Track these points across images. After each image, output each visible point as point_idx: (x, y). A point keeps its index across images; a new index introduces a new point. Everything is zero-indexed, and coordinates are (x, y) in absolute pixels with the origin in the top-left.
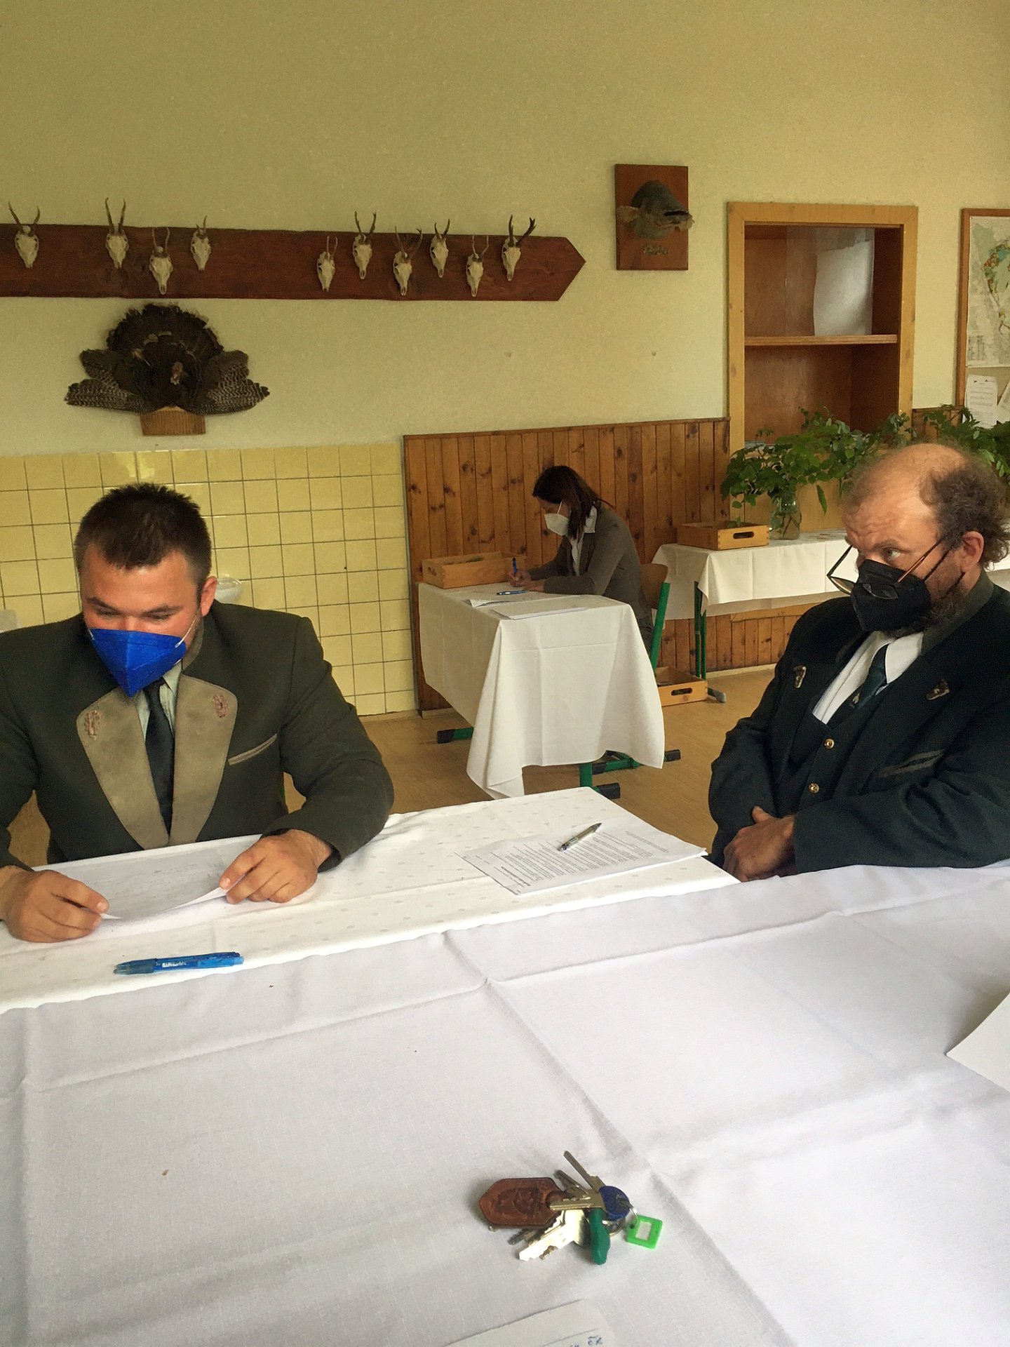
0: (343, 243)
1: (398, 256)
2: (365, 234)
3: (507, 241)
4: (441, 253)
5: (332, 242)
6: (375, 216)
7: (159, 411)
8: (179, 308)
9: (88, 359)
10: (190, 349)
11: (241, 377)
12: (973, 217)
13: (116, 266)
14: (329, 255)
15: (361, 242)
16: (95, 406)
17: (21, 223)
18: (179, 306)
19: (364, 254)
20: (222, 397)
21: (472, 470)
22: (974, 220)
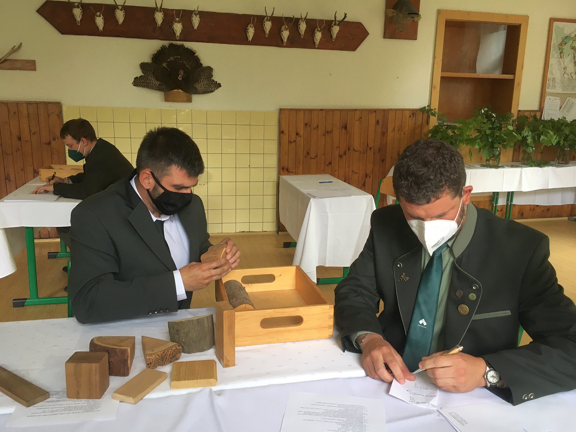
0: (259, 20)
1: (283, 27)
2: (269, 16)
3: (334, 23)
4: (303, 27)
5: (254, 19)
6: (274, 8)
7: (172, 91)
8: (184, 46)
9: (143, 66)
10: (188, 65)
11: (209, 78)
12: (555, 22)
13: (158, 26)
14: (252, 25)
15: (267, 20)
16: (145, 87)
17: (117, 4)
18: (184, 45)
19: (268, 26)
20: (200, 86)
21: (309, 126)
22: (556, 24)
